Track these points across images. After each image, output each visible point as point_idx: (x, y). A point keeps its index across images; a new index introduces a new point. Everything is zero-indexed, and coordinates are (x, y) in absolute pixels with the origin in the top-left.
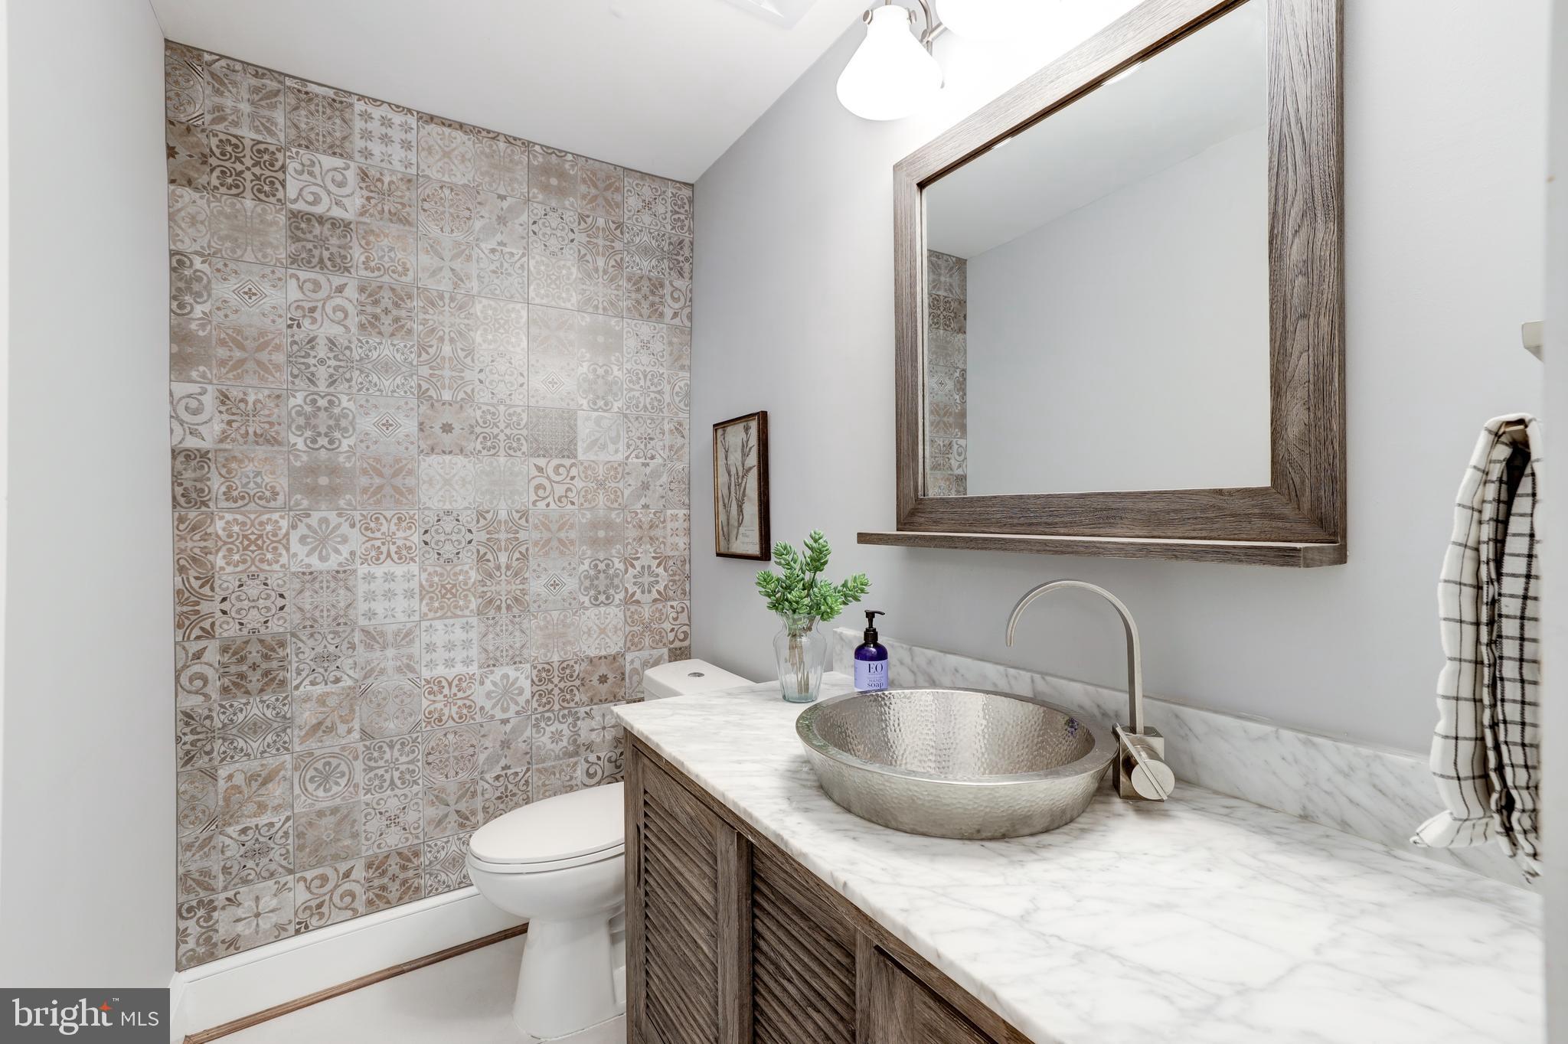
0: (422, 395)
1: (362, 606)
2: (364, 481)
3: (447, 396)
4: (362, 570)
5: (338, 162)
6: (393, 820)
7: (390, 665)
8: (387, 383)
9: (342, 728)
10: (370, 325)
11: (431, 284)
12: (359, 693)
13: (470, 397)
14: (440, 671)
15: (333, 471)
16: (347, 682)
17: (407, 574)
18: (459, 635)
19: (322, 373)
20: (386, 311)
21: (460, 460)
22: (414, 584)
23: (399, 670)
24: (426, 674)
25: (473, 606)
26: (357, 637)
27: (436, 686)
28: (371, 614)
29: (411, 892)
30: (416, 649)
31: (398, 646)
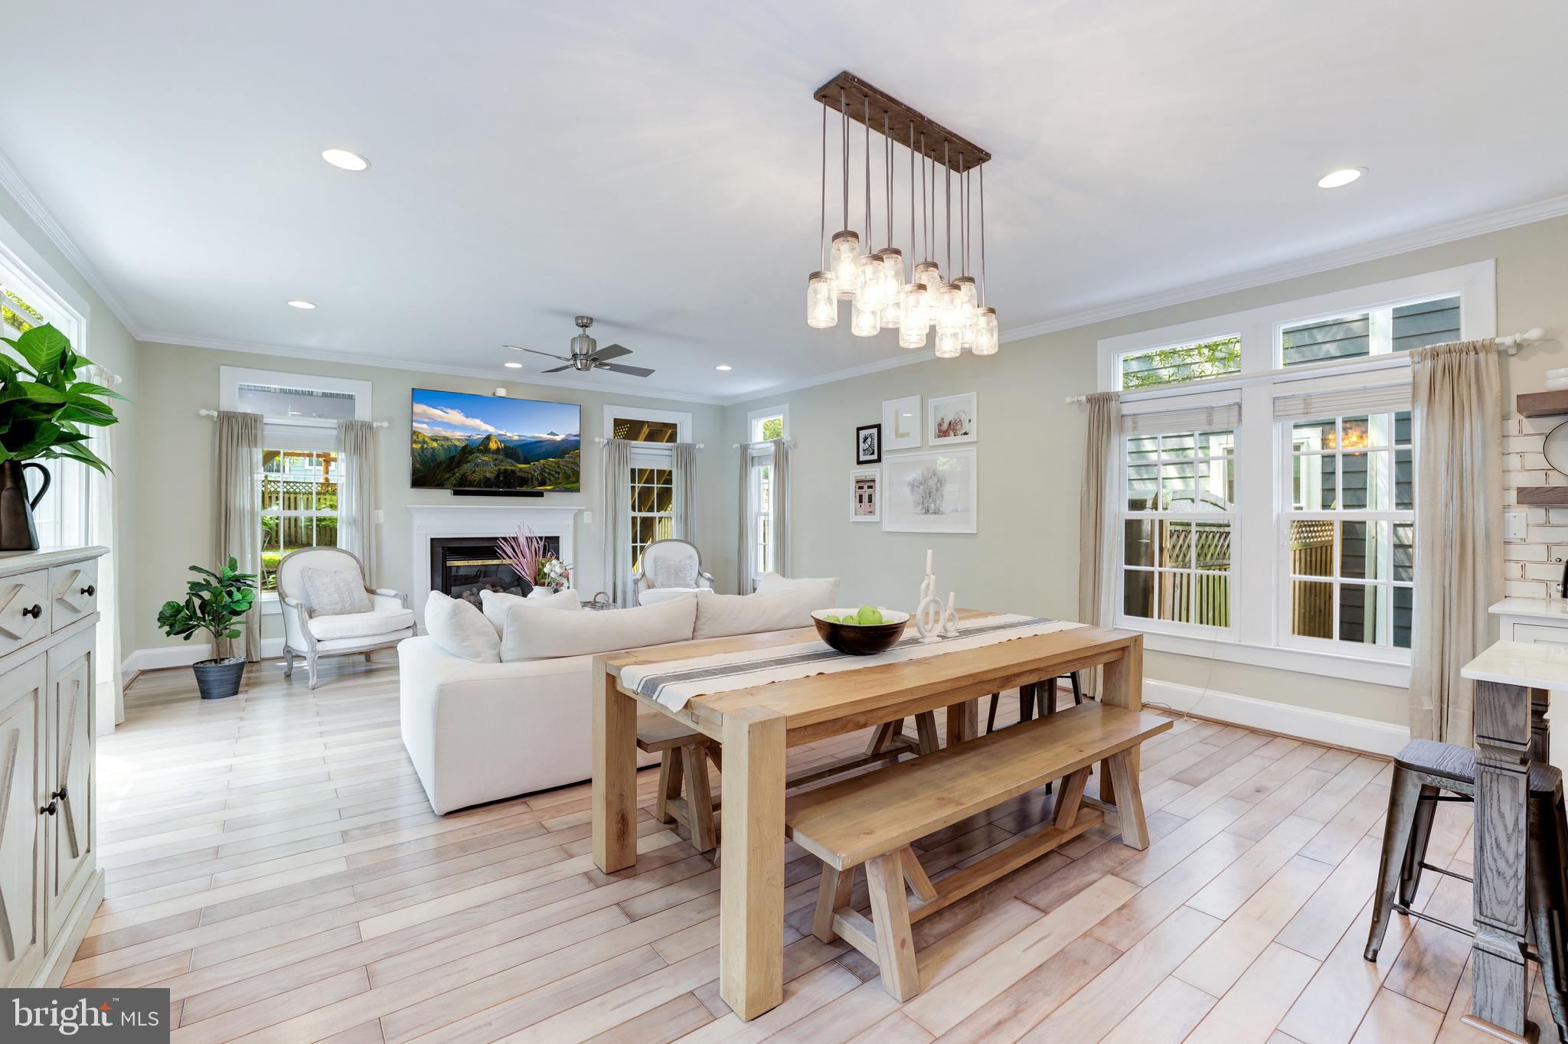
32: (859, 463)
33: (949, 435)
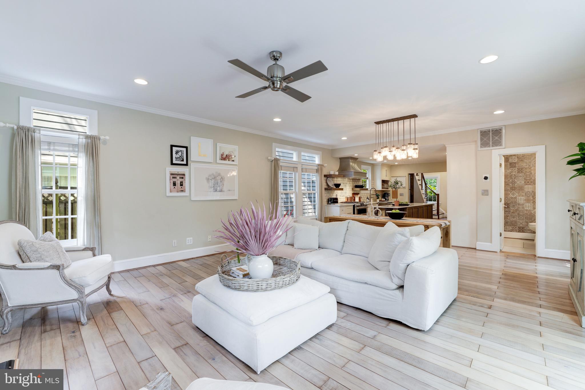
0: (525, 179)
1: (518, 201)
2: (518, 188)
3: (528, 179)
4: (518, 197)
5: (515, 157)
6: (521, 224)
7: (521, 207)
8: (521, 178)
9: (515, 213)
10: (518, 172)
11: (526, 167)
12: (517, 210)
13: (531, 178)
14: (527, 209)
15: (515, 187)
16: (516, 208)
17: (523, 198)
18: (530, 205)
19: (513, 178)
20: (520, 171)
21: (530, 186)
22: (524, 199)
23: (522, 208)
24: (525, 209)
25: (532, 202)
26: (517, 204)
27: (527, 210)
28: (519, 202)
29: (523, 232)
30: (524, 206)
31: (522, 205)
32: (172, 164)
33: (226, 160)
